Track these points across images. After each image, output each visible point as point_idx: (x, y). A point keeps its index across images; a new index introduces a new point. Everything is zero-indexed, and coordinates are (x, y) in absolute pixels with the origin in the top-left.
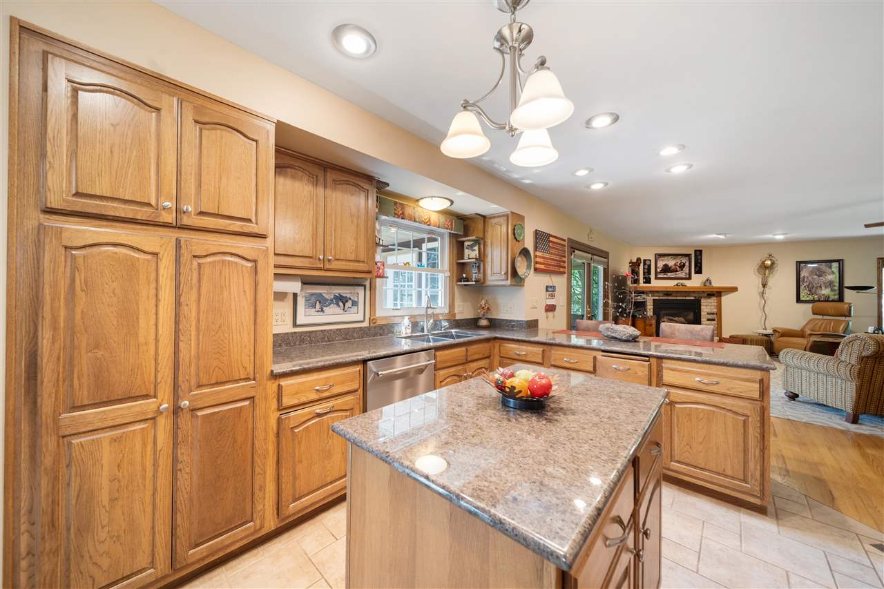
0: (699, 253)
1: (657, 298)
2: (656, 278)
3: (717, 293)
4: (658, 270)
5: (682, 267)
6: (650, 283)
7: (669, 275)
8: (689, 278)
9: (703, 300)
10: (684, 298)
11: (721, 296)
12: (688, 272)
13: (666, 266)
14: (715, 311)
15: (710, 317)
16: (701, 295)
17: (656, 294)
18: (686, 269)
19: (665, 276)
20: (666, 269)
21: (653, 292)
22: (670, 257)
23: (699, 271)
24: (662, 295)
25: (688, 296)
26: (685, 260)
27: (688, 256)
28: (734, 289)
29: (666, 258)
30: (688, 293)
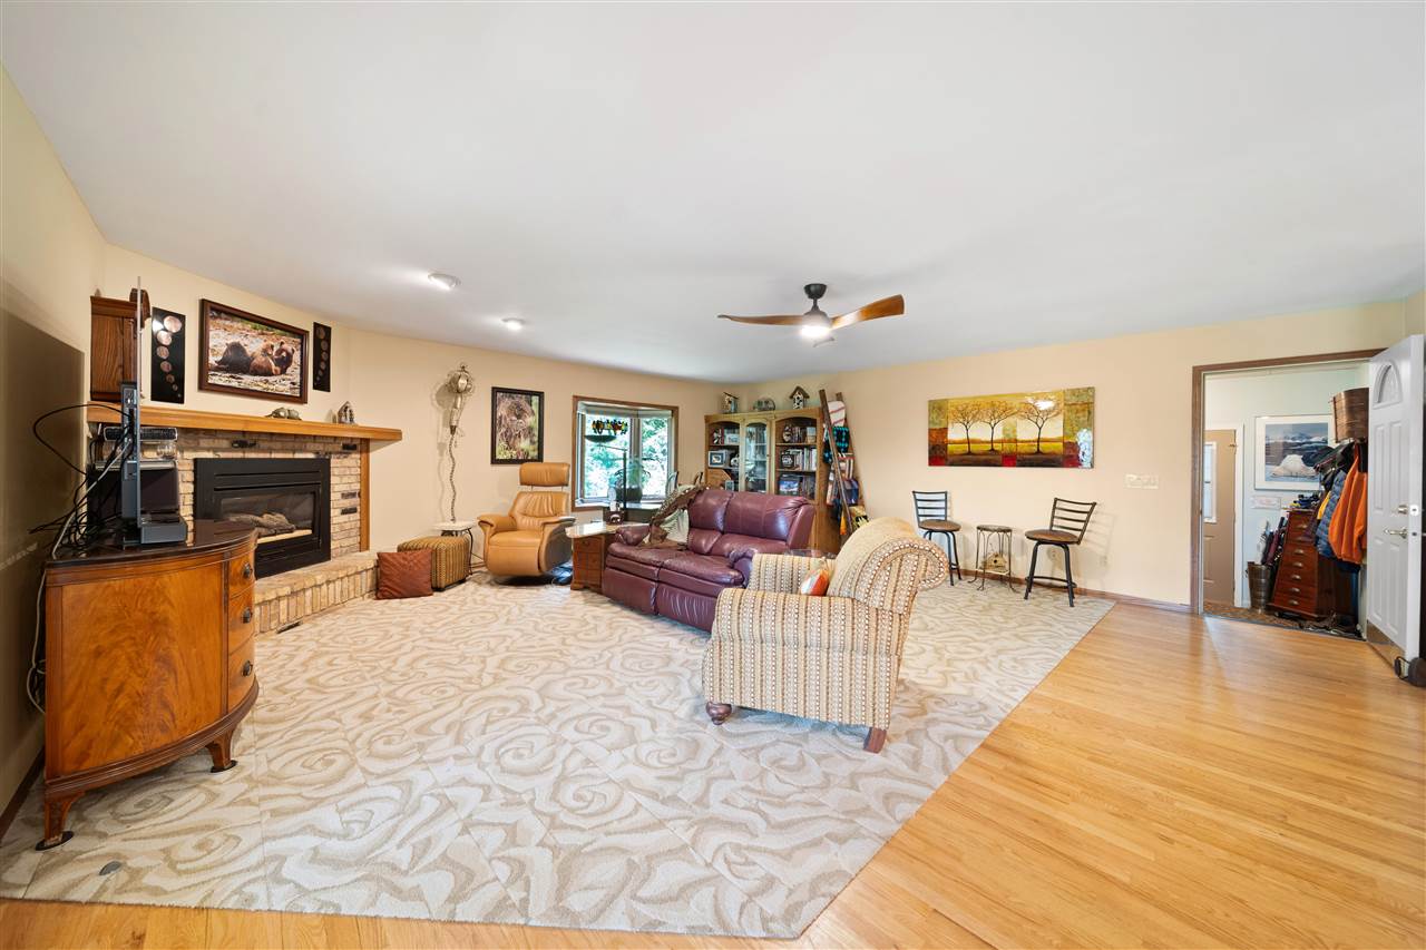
0: (323, 335)
1: (210, 455)
2: (204, 385)
3: (359, 445)
4: (213, 360)
5: (284, 362)
6: (181, 401)
7: (248, 381)
8: (302, 399)
9: (334, 462)
10: (290, 456)
11: (368, 451)
12: (297, 380)
13: (236, 348)
14: (356, 487)
15: (348, 503)
16: (330, 448)
17: (204, 443)
18: (294, 372)
19: (234, 383)
20: (237, 362)
21: (192, 434)
22: (249, 326)
23: (323, 383)
24: (225, 444)
25: (301, 451)
26: (290, 344)
27: (300, 334)
28: (394, 436)
29: (238, 325)
30: (299, 440)
